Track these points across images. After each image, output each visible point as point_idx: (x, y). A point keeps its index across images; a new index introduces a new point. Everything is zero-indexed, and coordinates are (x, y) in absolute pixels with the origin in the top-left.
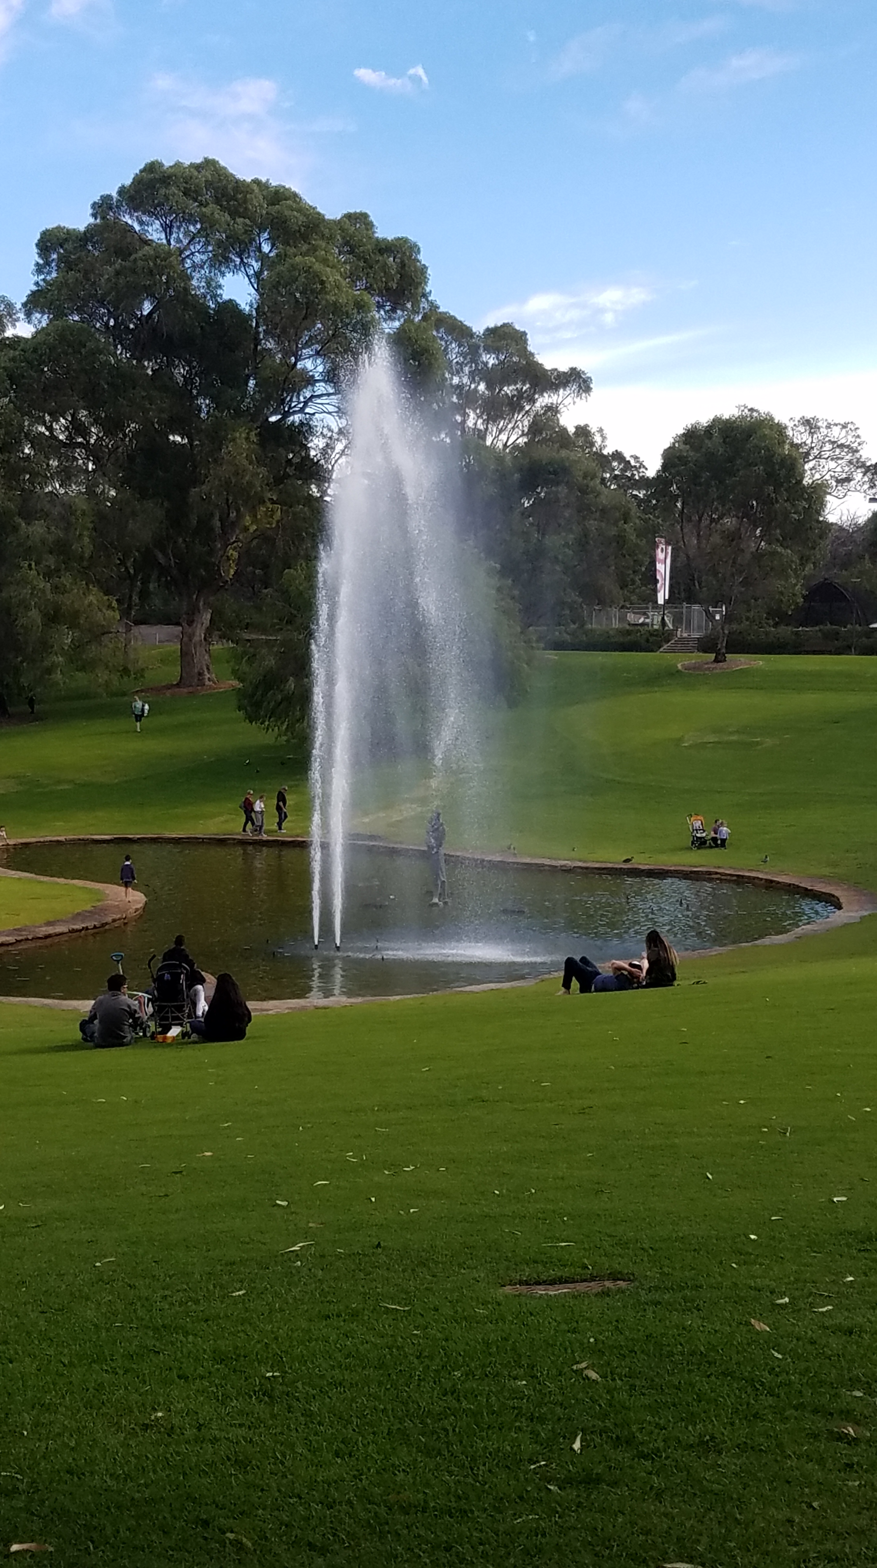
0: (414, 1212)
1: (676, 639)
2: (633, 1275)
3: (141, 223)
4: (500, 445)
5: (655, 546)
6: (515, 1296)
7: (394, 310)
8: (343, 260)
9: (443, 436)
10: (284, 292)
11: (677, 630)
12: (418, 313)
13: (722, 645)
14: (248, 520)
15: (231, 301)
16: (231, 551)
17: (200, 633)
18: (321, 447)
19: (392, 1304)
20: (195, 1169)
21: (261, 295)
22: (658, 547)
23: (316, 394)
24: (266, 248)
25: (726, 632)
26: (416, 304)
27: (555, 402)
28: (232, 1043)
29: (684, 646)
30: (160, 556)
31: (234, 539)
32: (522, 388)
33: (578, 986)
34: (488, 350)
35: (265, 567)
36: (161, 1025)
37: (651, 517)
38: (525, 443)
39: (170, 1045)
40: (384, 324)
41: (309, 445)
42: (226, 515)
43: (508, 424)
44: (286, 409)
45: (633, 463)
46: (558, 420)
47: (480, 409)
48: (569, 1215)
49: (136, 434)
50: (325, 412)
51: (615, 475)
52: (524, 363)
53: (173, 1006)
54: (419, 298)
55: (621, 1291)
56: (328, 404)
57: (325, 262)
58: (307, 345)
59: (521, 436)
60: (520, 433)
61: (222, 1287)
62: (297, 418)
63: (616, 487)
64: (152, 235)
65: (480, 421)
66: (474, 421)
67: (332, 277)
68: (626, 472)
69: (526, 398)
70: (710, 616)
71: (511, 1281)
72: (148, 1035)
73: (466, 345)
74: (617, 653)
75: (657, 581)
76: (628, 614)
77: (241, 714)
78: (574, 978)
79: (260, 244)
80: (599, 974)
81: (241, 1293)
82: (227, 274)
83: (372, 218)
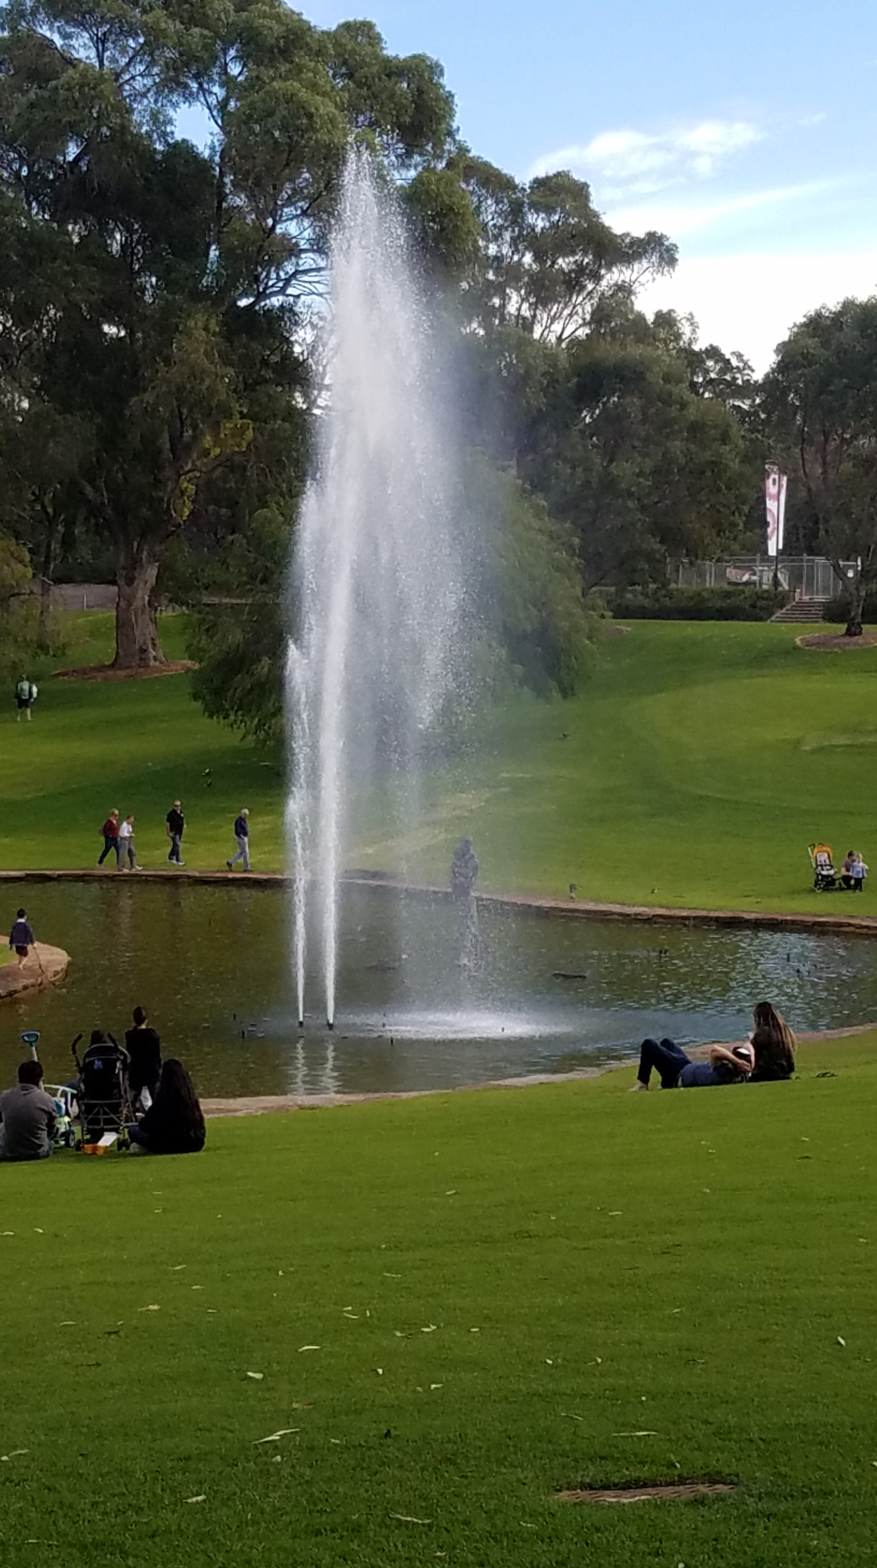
0: (435, 1388)
1: (794, 603)
2: (737, 1476)
3: (66, 36)
4: (552, 338)
5: (765, 474)
6: (575, 1504)
7: (409, 154)
8: (340, 86)
9: (475, 325)
10: (257, 128)
11: (795, 592)
12: (440, 157)
13: (856, 612)
14: (208, 441)
15: (184, 140)
16: (185, 484)
17: (142, 595)
18: (308, 342)
19: (406, 1516)
20: (137, 1328)
21: (226, 133)
22: (768, 478)
23: (301, 269)
24: (235, 69)
25: (863, 593)
26: (438, 144)
27: (627, 280)
28: (185, 1155)
29: (805, 612)
30: (88, 489)
31: (189, 466)
32: (583, 261)
33: (660, 1078)
34: (536, 207)
35: (233, 504)
36: (89, 1131)
37: (760, 437)
38: (587, 335)
39: (101, 1158)
40: (395, 173)
41: (292, 339)
42: (178, 434)
43: (563, 309)
44: (261, 290)
45: (734, 362)
46: (632, 303)
47: (526, 289)
48: (647, 1393)
49: (56, 325)
50: (314, 293)
51: (711, 379)
52: (586, 225)
53: (107, 1105)
54: (442, 138)
55: (721, 1498)
56: (318, 282)
57: (314, 87)
58: (289, 202)
59: (581, 326)
60: (580, 321)
61: (173, 1491)
62: (276, 301)
63: (711, 395)
64: (78, 52)
65: (525, 306)
66: (517, 306)
67: (325, 108)
68: (725, 374)
69: (588, 275)
70: (840, 573)
71: (569, 1484)
72: (72, 1144)
73: (506, 201)
74: (713, 622)
75: (767, 524)
76: (728, 570)
77: (198, 705)
78: (654, 1069)
79: (226, 64)
80: (688, 1062)
81: (200, 1498)
82: (182, 105)
83: (378, 29)
